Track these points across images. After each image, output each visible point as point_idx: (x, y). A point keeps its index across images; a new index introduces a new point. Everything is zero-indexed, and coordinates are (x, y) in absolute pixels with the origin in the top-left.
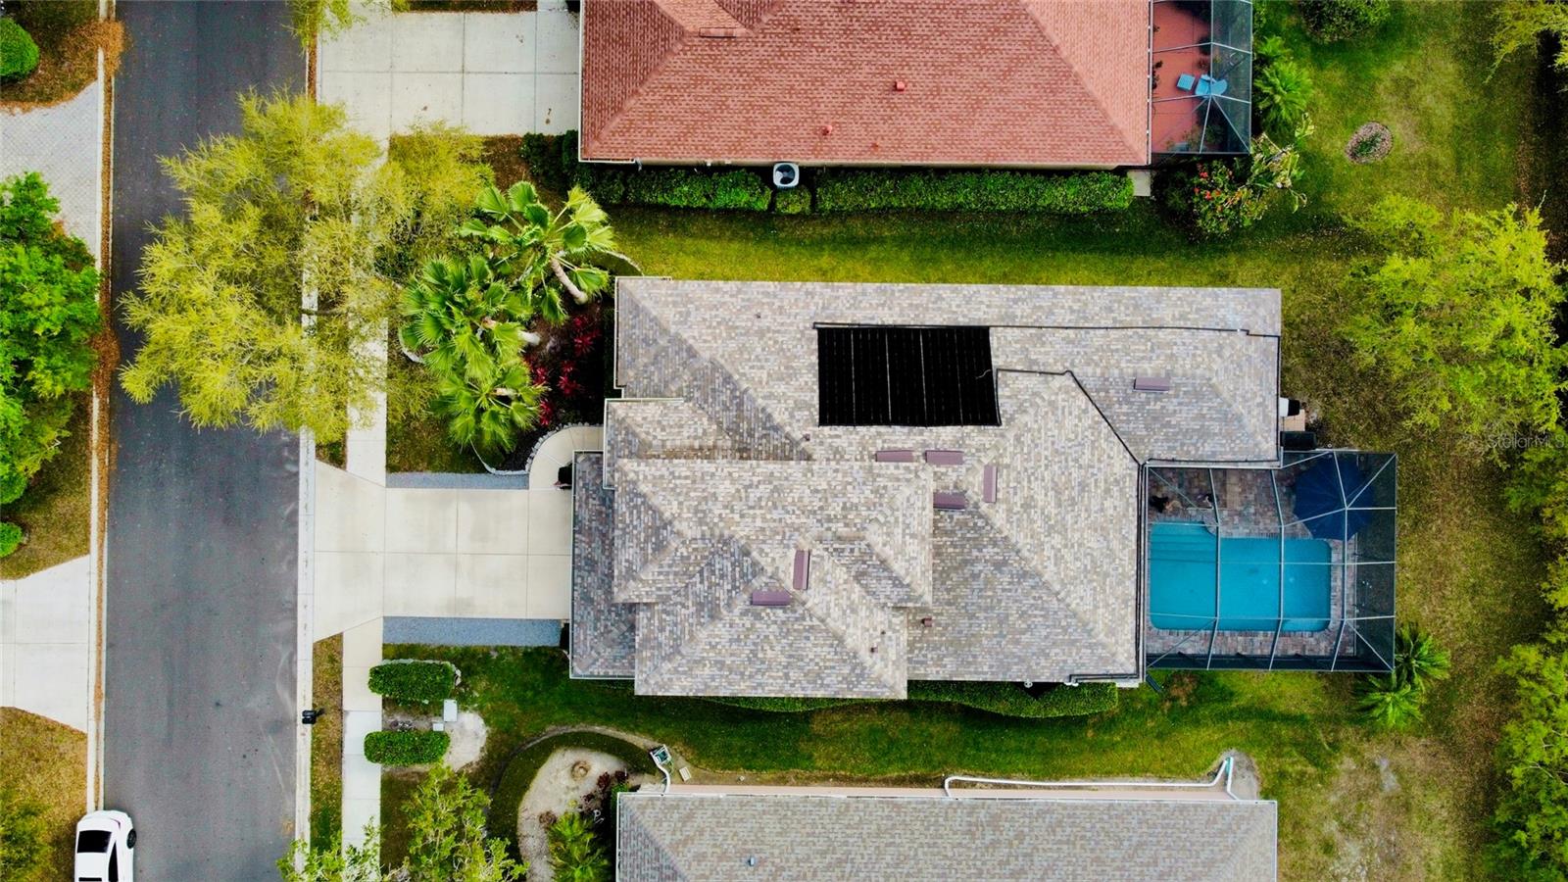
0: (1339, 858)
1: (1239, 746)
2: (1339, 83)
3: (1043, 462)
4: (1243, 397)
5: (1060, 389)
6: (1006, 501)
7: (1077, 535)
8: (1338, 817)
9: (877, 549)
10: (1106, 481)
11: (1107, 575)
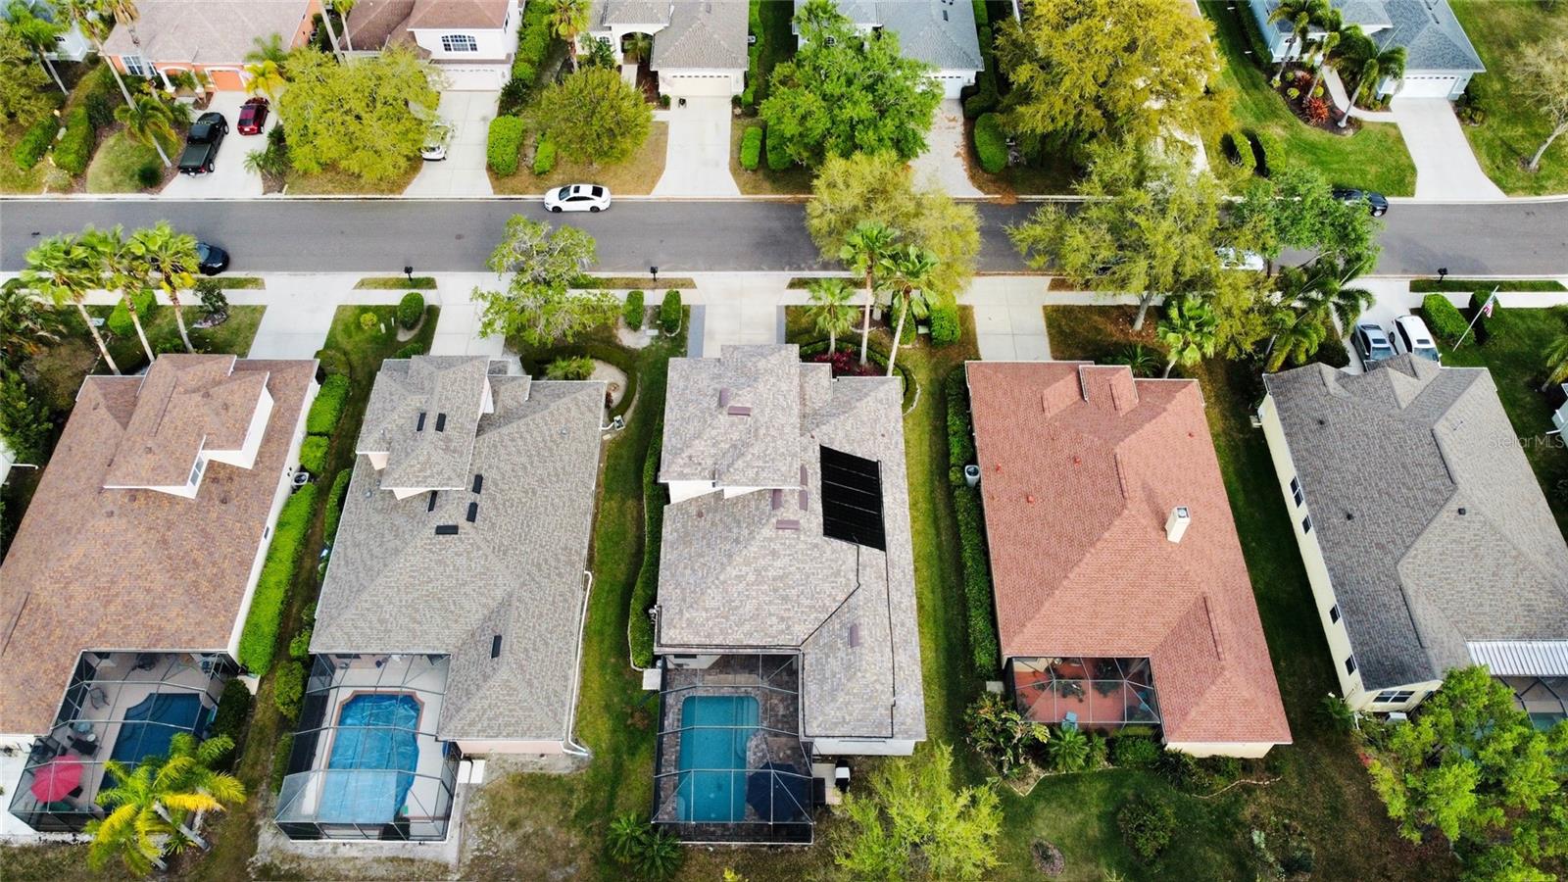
0: (504, 833)
1: (594, 762)
2: (1090, 833)
3: (801, 566)
4: (848, 703)
5: (848, 579)
6: (777, 537)
7: (754, 593)
8: (535, 833)
9: (751, 450)
10: (789, 618)
11: (727, 618)
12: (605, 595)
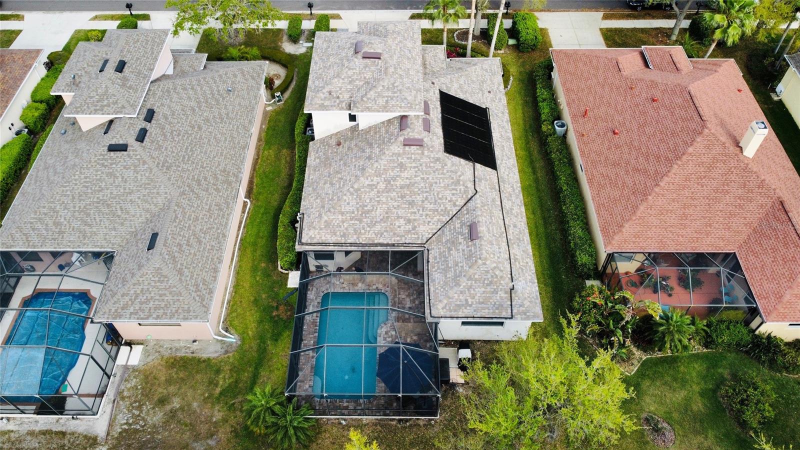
0: (153, 408)
1: (241, 347)
2: (695, 408)
3: (425, 176)
4: (471, 287)
5: (467, 187)
6: (404, 153)
7: (384, 200)
8: (182, 409)
9: (381, 83)
10: (415, 220)
11: (361, 221)
12: (260, 215)
